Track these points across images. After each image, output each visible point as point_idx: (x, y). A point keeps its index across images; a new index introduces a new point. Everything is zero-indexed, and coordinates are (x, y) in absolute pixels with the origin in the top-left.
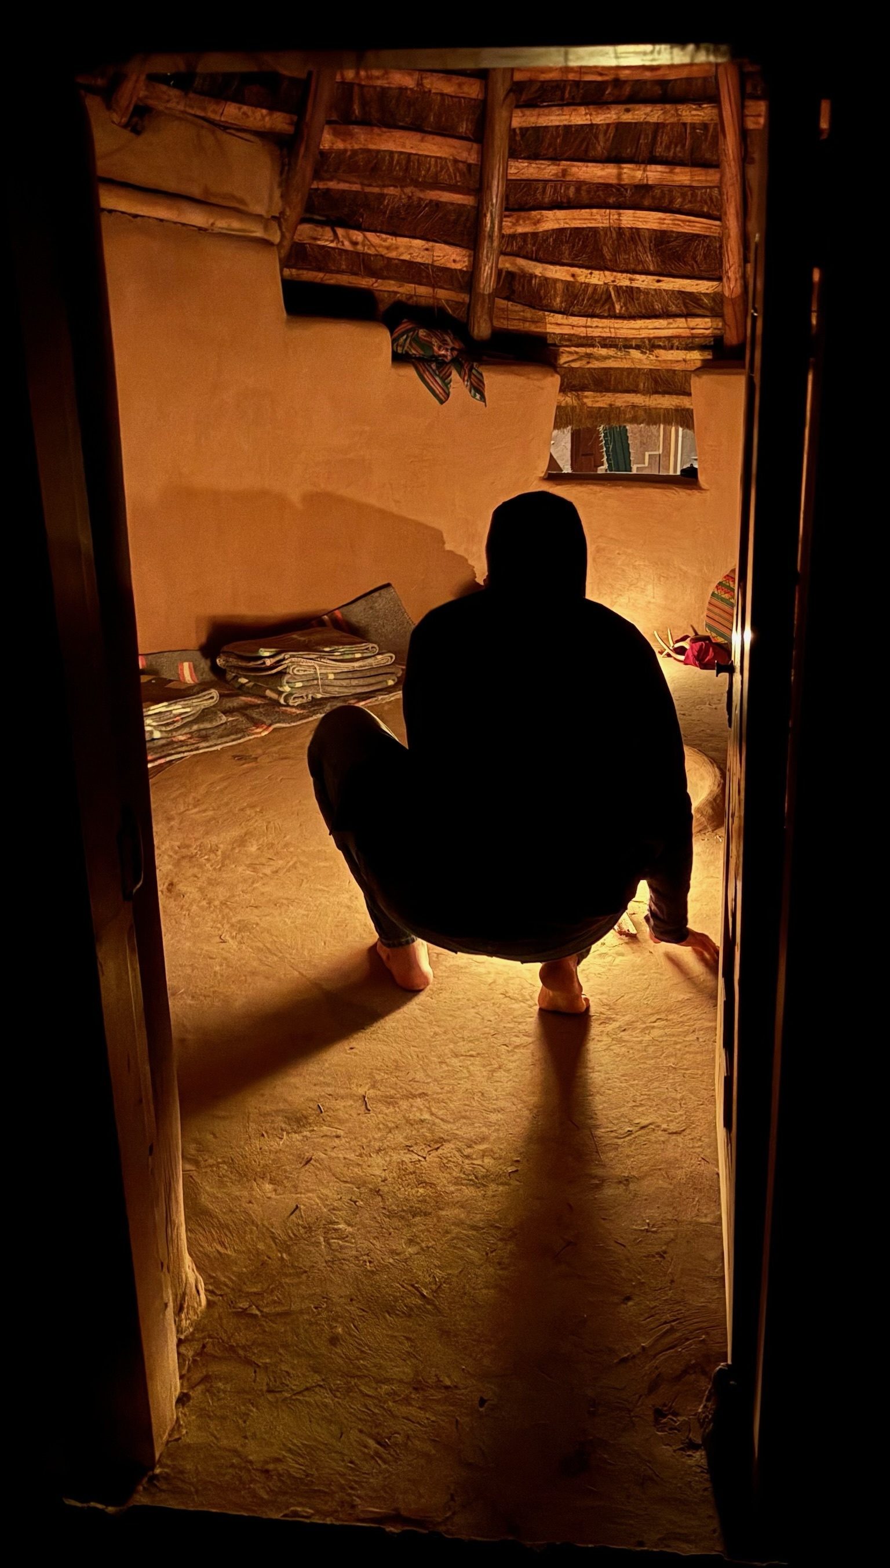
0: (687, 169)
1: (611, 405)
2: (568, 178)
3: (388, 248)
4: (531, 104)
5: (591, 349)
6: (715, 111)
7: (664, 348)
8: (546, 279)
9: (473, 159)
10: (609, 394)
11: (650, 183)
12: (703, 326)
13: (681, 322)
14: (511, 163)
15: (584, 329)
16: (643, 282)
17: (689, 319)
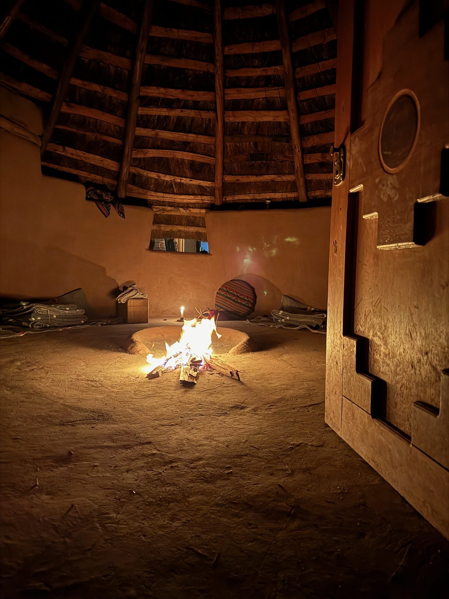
0: (203, 136)
1: (171, 230)
2: (159, 137)
3: (85, 158)
4: (146, 105)
5: (165, 207)
6: (214, 114)
7: (192, 208)
8: (148, 177)
9: (122, 125)
10: (170, 226)
11: (189, 141)
12: (207, 199)
13: (199, 197)
14: (137, 128)
15: (162, 198)
16: (185, 181)
17: (202, 196)
